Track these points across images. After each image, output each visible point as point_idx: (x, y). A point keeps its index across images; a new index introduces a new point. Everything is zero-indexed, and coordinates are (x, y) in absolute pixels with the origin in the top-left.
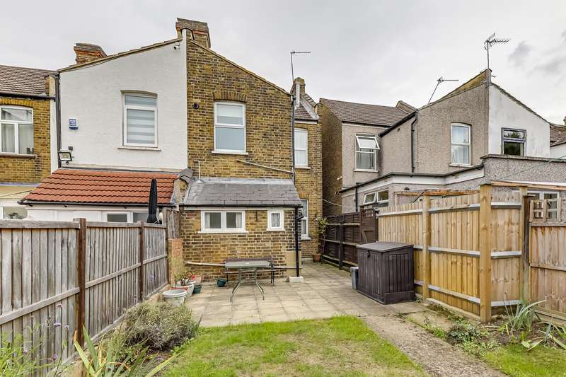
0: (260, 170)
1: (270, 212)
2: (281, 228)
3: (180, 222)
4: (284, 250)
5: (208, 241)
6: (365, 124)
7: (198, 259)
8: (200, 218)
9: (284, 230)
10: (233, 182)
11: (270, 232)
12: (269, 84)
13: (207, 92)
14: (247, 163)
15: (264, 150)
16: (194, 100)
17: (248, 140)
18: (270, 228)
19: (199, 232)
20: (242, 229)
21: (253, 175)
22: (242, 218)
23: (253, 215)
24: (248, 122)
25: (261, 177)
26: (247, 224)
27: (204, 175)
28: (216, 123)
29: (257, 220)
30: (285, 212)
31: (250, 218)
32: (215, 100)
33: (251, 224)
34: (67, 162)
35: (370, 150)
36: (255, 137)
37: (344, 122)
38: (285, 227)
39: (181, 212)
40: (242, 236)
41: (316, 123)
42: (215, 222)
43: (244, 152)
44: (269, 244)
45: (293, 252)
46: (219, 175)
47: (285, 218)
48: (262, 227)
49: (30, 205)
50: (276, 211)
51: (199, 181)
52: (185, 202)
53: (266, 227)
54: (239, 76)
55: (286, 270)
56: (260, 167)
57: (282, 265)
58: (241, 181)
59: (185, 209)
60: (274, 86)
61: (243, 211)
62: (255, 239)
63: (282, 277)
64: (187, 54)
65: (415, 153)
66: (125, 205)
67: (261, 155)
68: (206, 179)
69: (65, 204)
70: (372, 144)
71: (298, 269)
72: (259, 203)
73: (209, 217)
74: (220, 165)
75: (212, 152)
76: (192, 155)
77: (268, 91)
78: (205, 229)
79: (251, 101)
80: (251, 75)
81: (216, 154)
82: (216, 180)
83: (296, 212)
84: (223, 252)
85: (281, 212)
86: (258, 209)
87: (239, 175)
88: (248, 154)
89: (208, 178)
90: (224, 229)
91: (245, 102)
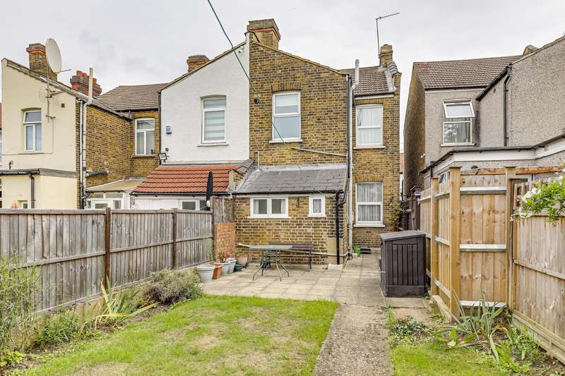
0: (314, 156)
1: (311, 198)
2: (323, 214)
3: (234, 208)
4: (325, 236)
5: (256, 225)
6: (455, 88)
7: (247, 242)
8: (249, 205)
9: (325, 216)
10: (288, 169)
11: (311, 218)
12: (323, 68)
13: (265, 86)
14: (302, 150)
15: (318, 135)
16: (255, 96)
17: (303, 127)
18: (311, 214)
19: (248, 217)
20: (285, 215)
21: (307, 161)
22: (286, 205)
23: (295, 202)
24: (303, 109)
25: (315, 162)
26: (290, 210)
27: (263, 164)
28: (274, 114)
29: (298, 206)
30: (327, 198)
31: (293, 204)
32: (273, 93)
33: (294, 210)
34: (164, 160)
35: (466, 119)
36: (309, 123)
37: (427, 90)
38: (326, 213)
39: (234, 199)
40: (285, 221)
41: (393, 96)
42: (262, 208)
43: (299, 139)
44: (310, 230)
45: (335, 239)
46: (276, 163)
47: (326, 204)
48: (303, 213)
49: (136, 195)
50: (317, 197)
51: (258, 170)
52: (238, 191)
53: (308, 213)
54: (295, 65)
55: (327, 256)
56: (313, 153)
57: (322, 251)
58: (295, 168)
59: (238, 196)
60: (328, 68)
61: (286, 198)
62: (297, 225)
63: (323, 264)
64: (250, 55)
65: (509, 119)
66: (193, 194)
67: (315, 140)
68: (264, 168)
69: (156, 194)
70: (468, 112)
71: (338, 256)
72: (301, 190)
73: (257, 203)
74: (276, 154)
75: (270, 142)
76: (253, 147)
77: (322, 75)
78: (253, 214)
79: (306, 88)
80: (306, 62)
81: (273, 144)
82: (273, 169)
83: (337, 198)
84: (268, 236)
85: (323, 198)
86: (300, 195)
87: (294, 161)
88: (302, 140)
89: (265, 167)
90: (270, 215)
91: (300, 90)
